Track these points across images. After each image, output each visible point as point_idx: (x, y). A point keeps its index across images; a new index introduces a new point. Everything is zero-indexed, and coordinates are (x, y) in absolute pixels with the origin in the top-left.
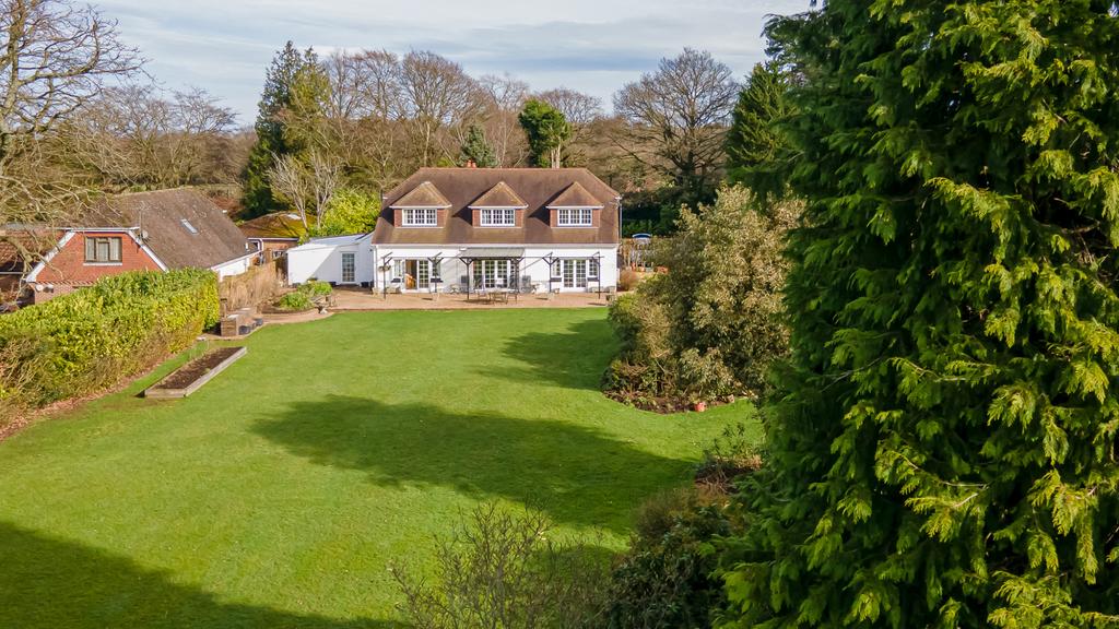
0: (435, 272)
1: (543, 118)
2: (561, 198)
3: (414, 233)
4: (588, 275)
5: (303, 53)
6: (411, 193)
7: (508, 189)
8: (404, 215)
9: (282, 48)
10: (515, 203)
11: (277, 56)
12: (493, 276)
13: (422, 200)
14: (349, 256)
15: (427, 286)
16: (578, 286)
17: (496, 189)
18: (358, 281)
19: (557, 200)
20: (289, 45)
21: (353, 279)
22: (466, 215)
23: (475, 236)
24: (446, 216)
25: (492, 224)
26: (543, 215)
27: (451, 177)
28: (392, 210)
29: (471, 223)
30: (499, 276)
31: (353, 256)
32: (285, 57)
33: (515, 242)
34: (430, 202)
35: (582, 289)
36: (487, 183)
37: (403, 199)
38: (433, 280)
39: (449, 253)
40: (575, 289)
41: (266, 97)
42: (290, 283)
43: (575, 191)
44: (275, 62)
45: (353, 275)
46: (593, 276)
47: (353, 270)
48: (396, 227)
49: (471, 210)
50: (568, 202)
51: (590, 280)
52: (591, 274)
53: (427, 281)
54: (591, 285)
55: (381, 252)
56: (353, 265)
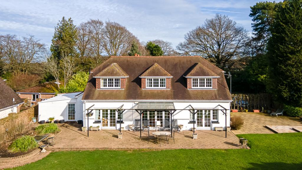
0: (120, 117)
1: (154, 47)
2: (193, 71)
3: (107, 93)
4: (212, 120)
5: (67, 20)
6: (106, 69)
7: (160, 67)
8: (102, 82)
9: (61, 20)
10: (165, 75)
11: (59, 22)
12: (154, 120)
13: (112, 73)
14: (72, 105)
15: (115, 125)
16: (206, 126)
17: (154, 66)
18: (77, 119)
19: (191, 73)
20: (64, 18)
21: (74, 119)
22: (138, 81)
23: (143, 95)
24: (126, 82)
25: (153, 87)
26: (183, 81)
27: (128, 61)
28: (95, 79)
29: (141, 87)
30: (158, 120)
31: (74, 105)
32: (62, 23)
33: (168, 99)
34: (116, 74)
35: (208, 128)
36: (148, 64)
37: (101, 73)
38: (118, 122)
39: (128, 105)
40: (204, 128)
41: (55, 37)
42: (39, 121)
43: (200, 68)
44: (58, 24)
45: (74, 116)
46: (215, 120)
47: (74, 113)
48: (97, 89)
49: (141, 79)
50: (197, 74)
51: (213, 122)
52: (214, 119)
53: (114, 122)
54: (214, 125)
55: (88, 104)
56: (74, 110)
